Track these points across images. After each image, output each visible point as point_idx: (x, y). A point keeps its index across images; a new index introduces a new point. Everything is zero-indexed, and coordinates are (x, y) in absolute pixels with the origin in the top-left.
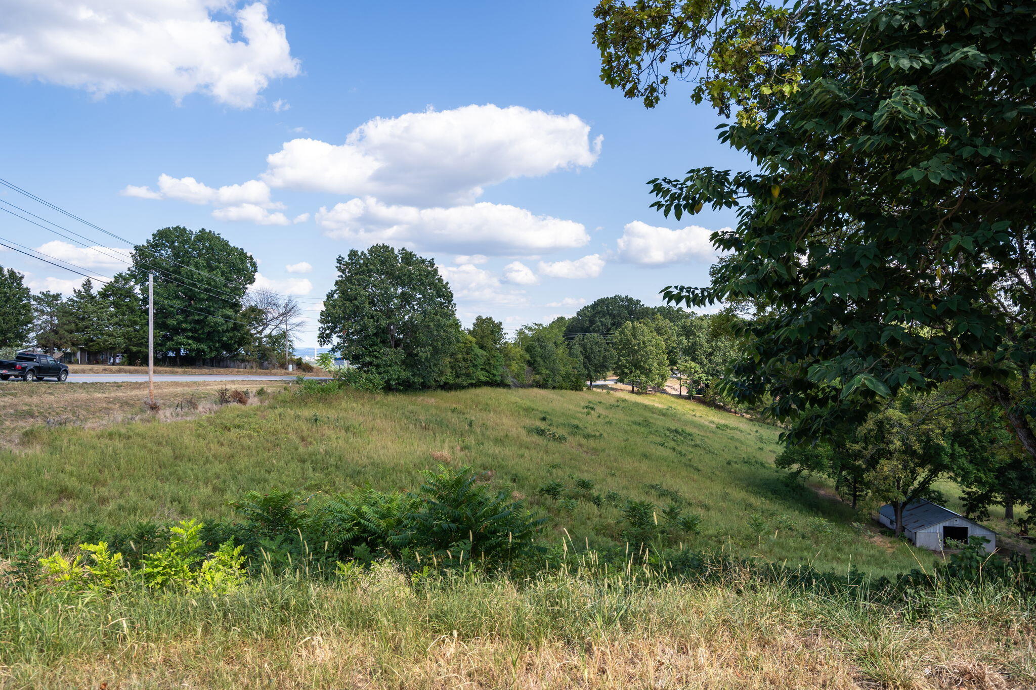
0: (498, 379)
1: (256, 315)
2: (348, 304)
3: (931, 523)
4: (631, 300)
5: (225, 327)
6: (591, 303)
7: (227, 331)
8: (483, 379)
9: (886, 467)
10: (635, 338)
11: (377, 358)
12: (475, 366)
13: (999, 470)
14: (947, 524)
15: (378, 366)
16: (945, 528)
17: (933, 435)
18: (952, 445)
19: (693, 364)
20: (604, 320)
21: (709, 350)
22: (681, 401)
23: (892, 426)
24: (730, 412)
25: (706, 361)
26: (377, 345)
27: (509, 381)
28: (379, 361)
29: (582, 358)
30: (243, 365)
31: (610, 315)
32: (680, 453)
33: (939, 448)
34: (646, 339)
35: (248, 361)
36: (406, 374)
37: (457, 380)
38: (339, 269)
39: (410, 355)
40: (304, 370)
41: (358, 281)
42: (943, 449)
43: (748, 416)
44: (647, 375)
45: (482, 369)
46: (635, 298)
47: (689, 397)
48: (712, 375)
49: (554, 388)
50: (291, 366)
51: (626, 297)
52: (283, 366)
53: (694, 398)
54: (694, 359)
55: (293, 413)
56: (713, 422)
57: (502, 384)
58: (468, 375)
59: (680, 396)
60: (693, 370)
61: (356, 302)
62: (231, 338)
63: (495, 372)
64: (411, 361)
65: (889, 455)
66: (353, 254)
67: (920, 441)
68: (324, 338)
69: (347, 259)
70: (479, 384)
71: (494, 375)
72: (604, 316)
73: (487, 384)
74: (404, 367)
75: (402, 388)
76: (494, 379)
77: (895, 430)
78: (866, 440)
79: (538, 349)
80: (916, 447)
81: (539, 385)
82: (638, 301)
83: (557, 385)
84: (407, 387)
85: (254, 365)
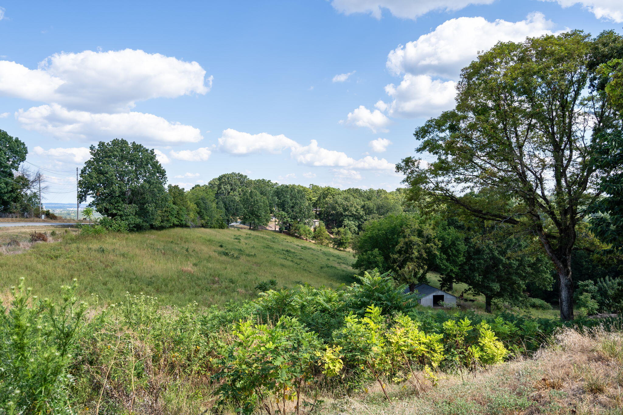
0: (184, 222)
1: (24, 182)
2: (101, 176)
3: (427, 294)
4: (241, 176)
5: (6, 190)
6: (217, 176)
7: (7, 193)
8: (177, 223)
9: (410, 266)
10: (252, 198)
11: (120, 210)
12: (172, 215)
13: (460, 265)
14: (435, 294)
15: (121, 216)
16: (434, 296)
17: (433, 249)
18: (441, 253)
19: (283, 213)
20: (226, 187)
21: (292, 205)
22: (277, 234)
23: (414, 245)
24: (303, 239)
25: (290, 210)
26: (119, 202)
27: (189, 224)
28: (122, 213)
29: (224, 210)
30: (10, 215)
31: (229, 184)
32: (297, 263)
33: (435, 255)
34: (258, 198)
35: (14, 213)
36: (138, 220)
37: (162, 224)
38: (92, 154)
39: (142, 209)
40: (51, 219)
41: (107, 162)
42: (437, 255)
43: (314, 242)
44: (259, 220)
45: (176, 217)
46: (244, 174)
47: (281, 231)
48: (293, 219)
49: (211, 227)
50: (43, 216)
51: (239, 174)
52: (38, 216)
53: (284, 232)
54: (283, 210)
55: (85, 246)
56: (298, 245)
57: (186, 226)
58: (168, 221)
59: (275, 231)
60: (283, 216)
61: (108, 175)
62: (9, 198)
63: (182, 219)
64: (142, 212)
65: (412, 260)
66: (101, 144)
67: (426, 252)
68: (81, 197)
69: (97, 147)
70: (175, 226)
71: (181, 220)
72: (226, 184)
73: (177, 226)
74: (137, 216)
75: (136, 229)
76: (182, 223)
77: (415, 247)
78: (400, 252)
79: (202, 204)
80: (425, 255)
81: (203, 226)
82: (246, 176)
83: (212, 226)
84: (138, 228)
85: (18, 215)
